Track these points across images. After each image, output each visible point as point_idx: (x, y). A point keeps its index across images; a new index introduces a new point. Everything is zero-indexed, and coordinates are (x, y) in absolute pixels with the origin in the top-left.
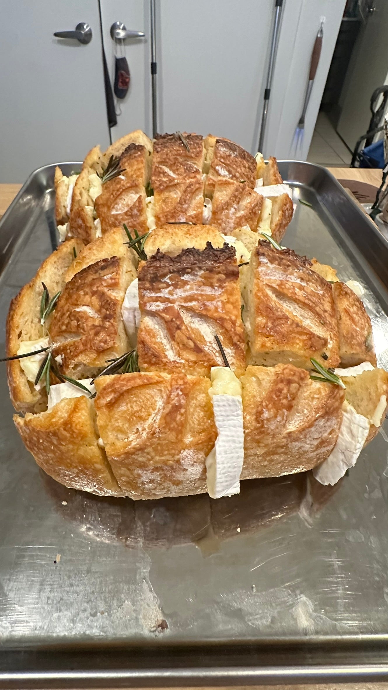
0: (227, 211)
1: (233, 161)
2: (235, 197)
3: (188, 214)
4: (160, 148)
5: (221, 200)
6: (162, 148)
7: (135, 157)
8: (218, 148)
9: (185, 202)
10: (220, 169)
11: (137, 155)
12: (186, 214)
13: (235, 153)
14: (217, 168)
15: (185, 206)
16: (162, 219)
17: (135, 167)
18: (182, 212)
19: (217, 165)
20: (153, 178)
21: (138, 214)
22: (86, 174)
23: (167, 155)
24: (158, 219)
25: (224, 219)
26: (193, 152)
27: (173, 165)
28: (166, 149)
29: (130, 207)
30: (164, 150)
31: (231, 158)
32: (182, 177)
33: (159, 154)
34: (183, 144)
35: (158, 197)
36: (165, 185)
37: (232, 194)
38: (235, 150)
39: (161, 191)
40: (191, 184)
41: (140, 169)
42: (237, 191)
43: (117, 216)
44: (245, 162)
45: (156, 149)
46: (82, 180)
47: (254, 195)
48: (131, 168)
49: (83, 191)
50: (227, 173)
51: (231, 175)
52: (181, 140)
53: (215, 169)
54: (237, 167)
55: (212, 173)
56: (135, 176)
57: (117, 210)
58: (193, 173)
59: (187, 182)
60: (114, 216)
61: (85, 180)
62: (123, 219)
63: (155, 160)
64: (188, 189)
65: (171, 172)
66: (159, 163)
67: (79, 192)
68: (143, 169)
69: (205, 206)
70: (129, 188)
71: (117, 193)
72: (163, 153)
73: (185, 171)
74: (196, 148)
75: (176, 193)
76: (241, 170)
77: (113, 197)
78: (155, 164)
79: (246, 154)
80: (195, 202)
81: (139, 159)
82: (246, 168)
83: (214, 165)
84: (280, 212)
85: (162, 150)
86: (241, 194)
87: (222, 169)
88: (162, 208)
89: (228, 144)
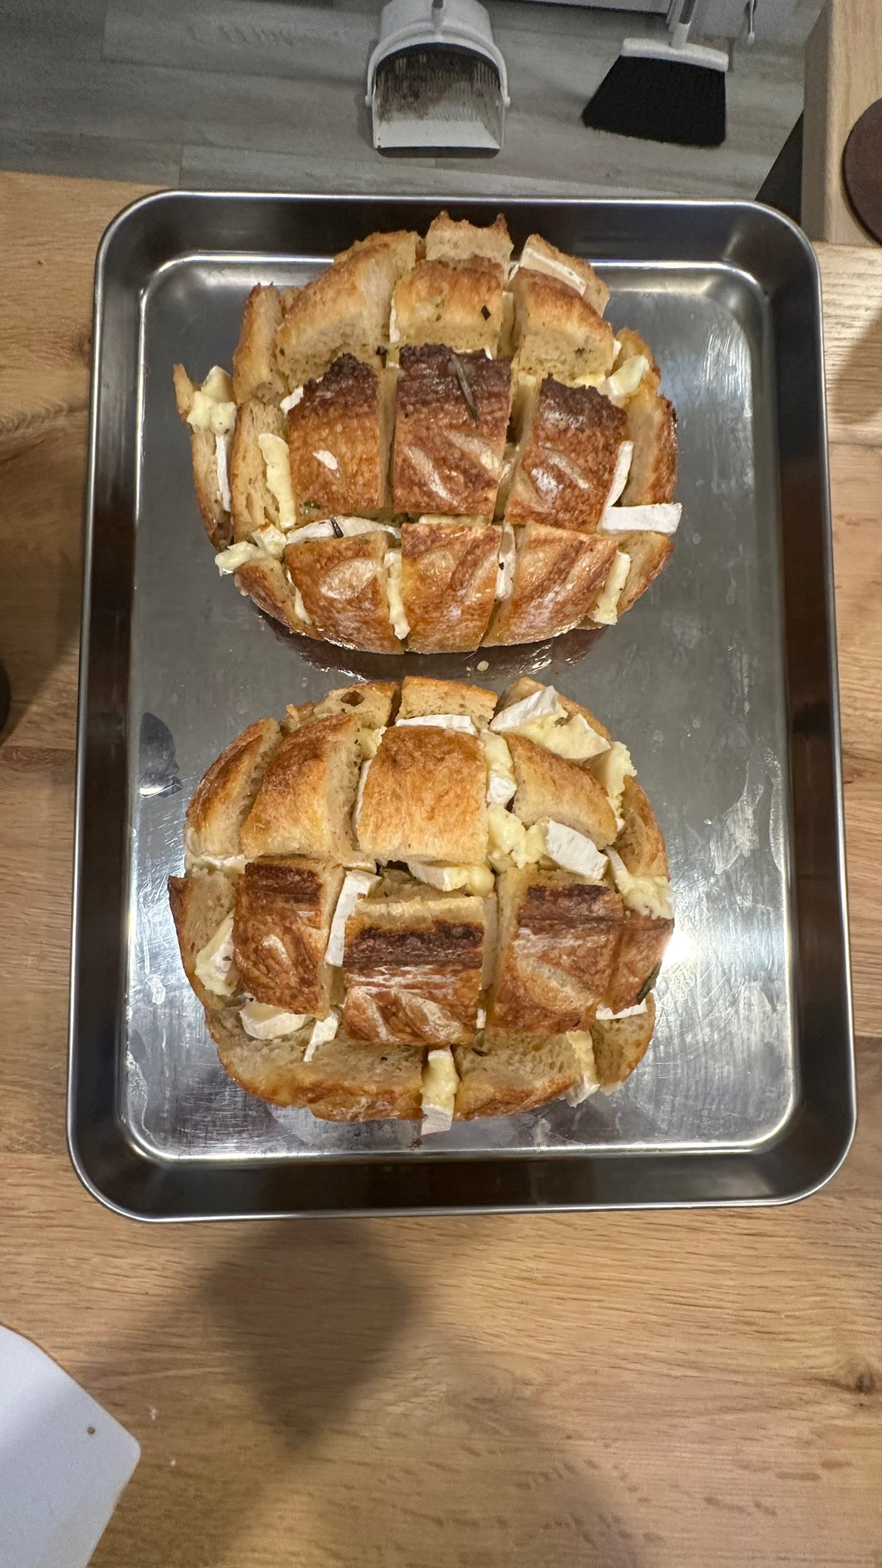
0: (540, 600)
1: (571, 444)
2: (560, 572)
3: (467, 603)
4: (414, 404)
5: (532, 574)
6: (418, 406)
7: (357, 415)
8: (542, 415)
9: (462, 585)
10: (539, 476)
11: (360, 410)
12: (462, 602)
13: (581, 418)
14: (534, 472)
15: (462, 592)
16: (418, 611)
17: (360, 448)
18: (456, 602)
19: (535, 466)
20: (399, 492)
21: (373, 608)
22: (249, 432)
23: (428, 429)
24: (409, 610)
25: (533, 611)
26: (486, 422)
27: (441, 463)
28: (425, 410)
29: (356, 595)
30: (421, 413)
31: (569, 434)
32: (459, 498)
33: (411, 421)
34: (466, 401)
35: (409, 569)
36: (422, 548)
37: (555, 564)
38: (581, 412)
39: (415, 559)
40: (476, 544)
41: (370, 460)
42: (564, 560)
43: (332, 601)
44: (599, 434)
45: (403, 406)
46: (244, 457)
47: (600, 547)
48: (350, 445)
49: (252, 492)
50: (554, 483)
51: (561, 487)
52: (460, 388)
53: (529, 473)
54: (578, 455)
55: (523, 480)
56: (360, 480)
57: (331, 588)
58: (483, 488)
59: (468, 538)
60: (326, 598)
61: (250, 455)
62: (344, 609)
63: (400, 436)
64: (469, 558)
65: (436, 477)
66: (410, 445)
67: (245, 503)
68: (378, 460)
69: (502, 566)
70: (352, 558)
71: (329, 563)
72: (419, 420)
73: (466, 483)
74: (492, 412)
75: (444, 557)
76: (586, 461)
77: (322, 568)
78: (402, 451)
79: (605, 413)
80: (481, 573)
81: (368, 424)
82: (597, 453)
83: (529, 466)
84: (642, 581)
85: (416, 410)
86: (572, 563)
87: (545, 475)
88: (418, 589)
89: (566, 401)
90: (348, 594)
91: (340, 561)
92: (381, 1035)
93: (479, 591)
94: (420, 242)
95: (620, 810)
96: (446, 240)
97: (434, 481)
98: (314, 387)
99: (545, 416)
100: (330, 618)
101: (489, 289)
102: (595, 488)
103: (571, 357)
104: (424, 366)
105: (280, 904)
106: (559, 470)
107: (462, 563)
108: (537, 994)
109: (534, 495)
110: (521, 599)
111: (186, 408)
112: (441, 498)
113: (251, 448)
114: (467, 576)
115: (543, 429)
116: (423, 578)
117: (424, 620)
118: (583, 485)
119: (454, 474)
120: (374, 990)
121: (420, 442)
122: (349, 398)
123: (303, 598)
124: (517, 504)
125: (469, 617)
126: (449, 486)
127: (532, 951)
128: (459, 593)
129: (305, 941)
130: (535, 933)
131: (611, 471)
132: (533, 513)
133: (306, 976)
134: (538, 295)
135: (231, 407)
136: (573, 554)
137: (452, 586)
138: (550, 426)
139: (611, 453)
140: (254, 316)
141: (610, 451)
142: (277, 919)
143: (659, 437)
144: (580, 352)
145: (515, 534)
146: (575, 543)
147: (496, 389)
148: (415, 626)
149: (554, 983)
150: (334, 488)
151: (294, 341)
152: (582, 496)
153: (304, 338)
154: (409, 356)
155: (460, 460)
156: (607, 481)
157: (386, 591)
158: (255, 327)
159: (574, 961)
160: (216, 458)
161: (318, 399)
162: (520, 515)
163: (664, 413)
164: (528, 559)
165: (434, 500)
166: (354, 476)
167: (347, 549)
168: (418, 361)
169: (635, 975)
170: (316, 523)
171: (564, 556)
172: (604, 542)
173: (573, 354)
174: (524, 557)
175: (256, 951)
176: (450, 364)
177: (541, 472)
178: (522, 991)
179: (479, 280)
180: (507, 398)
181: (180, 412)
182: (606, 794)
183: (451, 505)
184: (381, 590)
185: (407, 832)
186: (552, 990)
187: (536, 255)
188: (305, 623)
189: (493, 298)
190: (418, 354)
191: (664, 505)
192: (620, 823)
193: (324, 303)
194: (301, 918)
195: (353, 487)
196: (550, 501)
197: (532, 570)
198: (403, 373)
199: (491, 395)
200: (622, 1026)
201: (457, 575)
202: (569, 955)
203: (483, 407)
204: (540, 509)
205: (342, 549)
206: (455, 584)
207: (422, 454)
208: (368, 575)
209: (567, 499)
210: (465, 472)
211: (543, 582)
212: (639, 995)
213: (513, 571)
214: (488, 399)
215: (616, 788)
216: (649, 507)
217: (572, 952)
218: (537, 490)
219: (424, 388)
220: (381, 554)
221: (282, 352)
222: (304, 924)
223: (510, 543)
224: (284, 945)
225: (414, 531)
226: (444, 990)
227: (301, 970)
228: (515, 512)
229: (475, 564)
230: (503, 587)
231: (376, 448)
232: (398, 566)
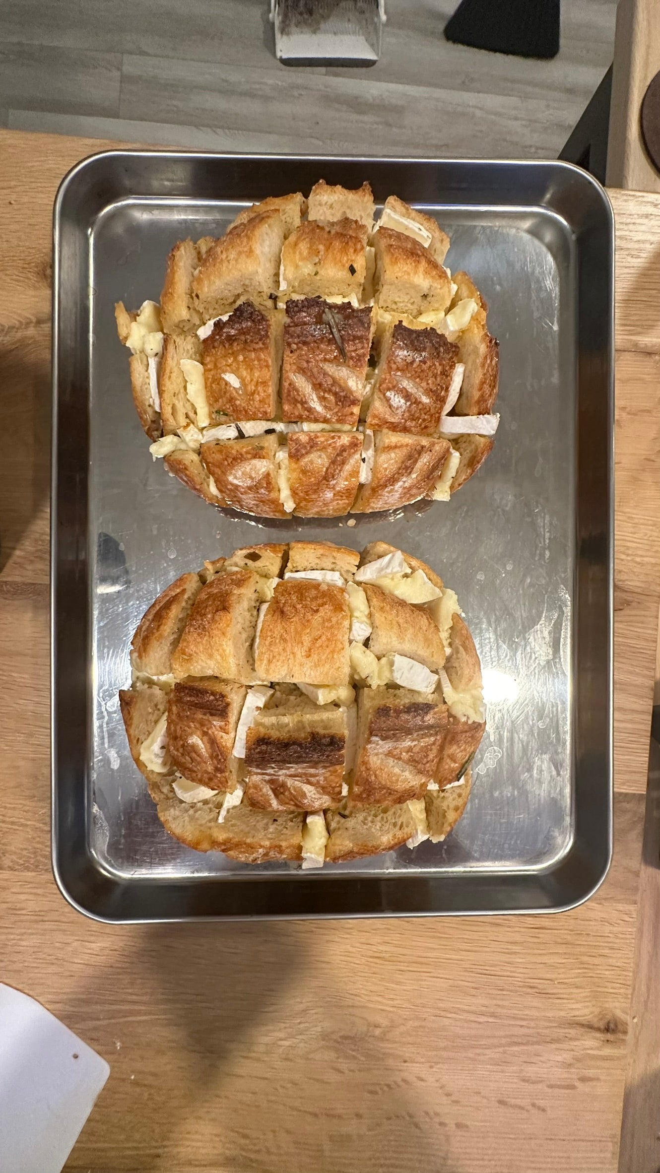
0: (392, 487)
1: (416, 372)
2: (406, 468)
3: (338, 489)
4: (297, 344)
5: (386, 469)
6: (300, 345)
7: (254, 349)
8: (394, 353)
9: (333, 477)
10: (392, 397)
11: (257, 346)
12: (334, 488)
13: (424, 354)
14: (388, 394)
15: (333, 482)
16: (301, 494)
17: (257, 374)
18: (329, 488)
19: (389, 389)
20: (286, 407)
21: (267, 493)
22: (173, 359)
23: (308, 362)
24: (294, 493)
25: (387, 494)
26: (352, 358)
27: (318, 386)
28: (305, 348)
29: (255, 483)
30: (302, 349)
31: (415, 365)
32: (331, 413)
33: (294, 356)
34: (336, 343)
35: (296, 466)
36: (304, 452)
37: (403, 462)
38: (424, 350)
39: (298, 459)
40: (343, 449)
41: (264, 383)
42: (409, 460)
43: (237, 486)
44: (437, 364)
45: (289, 344)
46: (170, 377)
47: (437, 448)
48: (249, 371)
49: (176, 402)
50: (403, 401)
51: (408, 403)
52: (332, 333)
53: (384, 395)
54: (422, 379)
55: (379, 398)
56: (257, 397)
57: (236, 478)
58: (349, 406)
59: (338, 444)
60: (232, 484)
61: (174, 375)
62: (245, 493)
63: (287, 367)
64: (338, 459)
65: (314, 397)
66: (295, 372)
67: (170, 411)
68: (270, 383)
69: (364, 460)
70: (251, 459)
71: (234, 462)
72: (301, 355)
73: (336, 402)
74: (356, 350)
75: (320, 457)
76: (428, 384)
77: (229, 464)
78: (288, 377)
79: (442, 349)
80: (348, 468)
81: (263, 356)
82: (436, 378)
83: (384, 390)
84: (469, 471)
85: (298, 348)
86: (416, 461)
87: (396, 396)
88: (301, 479)
89: (412, 342)
90: (249, 482)
91: (242, 461)
92: (273, 805)
93: (346, 480)
94: (304, 202)
95: (449, 640)
96: (324, 203)
97: (313, 400)
98: (222, 325)
99: (396, 354)
100: (235, 497)
101: (355, 250)
102: (435, 403)
103: (418, 300)
104: (304, 314)
105: (199, 716)
106: (407, 391)
107: (333, 462)
108: (384, 778)
109: (388, 409)
110: (378, 487)
111: (125, 335)
112: (318, 413)
113: (175, 369)
114: (337, 471)
115: (395, 363)
116: (304, 472)
117: (305, 499)
118: (425, 400)
119: (326, 395)
120: (267, 778)
121: (302, 371)
122: (248, 337)
123: (216, 482)
124: (375, 416)
125: (340, 498)
126: (323, 403)
127: (381, 751)
128: (331, 483)
129: (218, 742)
130: (383, 740)
131: (447, 389)
132: (387, 423)
133: (219, 766)
134: (393, 255)
135: (160, 336)
136: (417, 456)
137: (326, 478)
138: (400, 360)
139: (447, 376)
140: (175, 268)
141: (446, 375)
142: (198, 726)
143: (483, 366)
144: (425, 296)
145: (374, 435)
146: (418, 448)
147: (359, 334)
148: (299, 503)
149: (397, 770)
150: (238, 402)
151: (206, 290)
152: (425, 409)
153: (214, 287)
154: (292, 308)
155: (332, 385)
156: (444, 397)
157: (276, 480)
158: (176, 276)
159: (411, 756)
160: (149, 374)
161: (224, 335)
162: (377, 425)
163: (487, 347)
164: (383, 457)
165: (313, 414)
166: (253, 394)
167: (247, 453)
168: (300, 311)
169: (455, 762)
170: (224, 426)
171: (410, 457)
172: (441, 444)
173: (420, 298)
174: (379, 457)
175: (183, 746)
176: (324, 315)
177: (393, 394)
178: (373, 778)
179: (347, 243)
180: (367, 339)
181: (121, 338)
182: (438, 630)
183: (325, 417)
184: (273, 481)
185: (291, 666)
186: (395, 775)
187: (393, 214)
188: (217, 497)
189: (358, 258)
190: (300, 306)
191: (486, 416)
192: (448, 651)
193: (228, 261)
194: (215, 726)
195: (251, 403)
196: (401, 414)
197: (386, 466)
198: (288, 320)
199: (355, 338)
200: (446, 795)
201: (329, 471)
202: (407, 752)
203: (349, 347)
204: (393, 420)
205: (243, 453)
206: (327, 477)
207: (304, 379)
208: (263, 470)
209: (413, 412)
210: (336, 394)
211: (395, 475)
212: (458, 774)
213: (372, 464)
214: (353, 341)
215: (446, 624)
216: (474, 417)
217: (410, 750)
218: (390, 406)
219: (305, 332)
220: (273, 454)
221: (197, 296)
222: (217, 730)
223: (370, 442)
224: (203, 744)
225: (297, 439)
226: (317, 778)
227: (216, 762)
228: (373, 422)
229: (343, 463)
230: (364, 476)
231: (269, 375)
232: (286, 461)
